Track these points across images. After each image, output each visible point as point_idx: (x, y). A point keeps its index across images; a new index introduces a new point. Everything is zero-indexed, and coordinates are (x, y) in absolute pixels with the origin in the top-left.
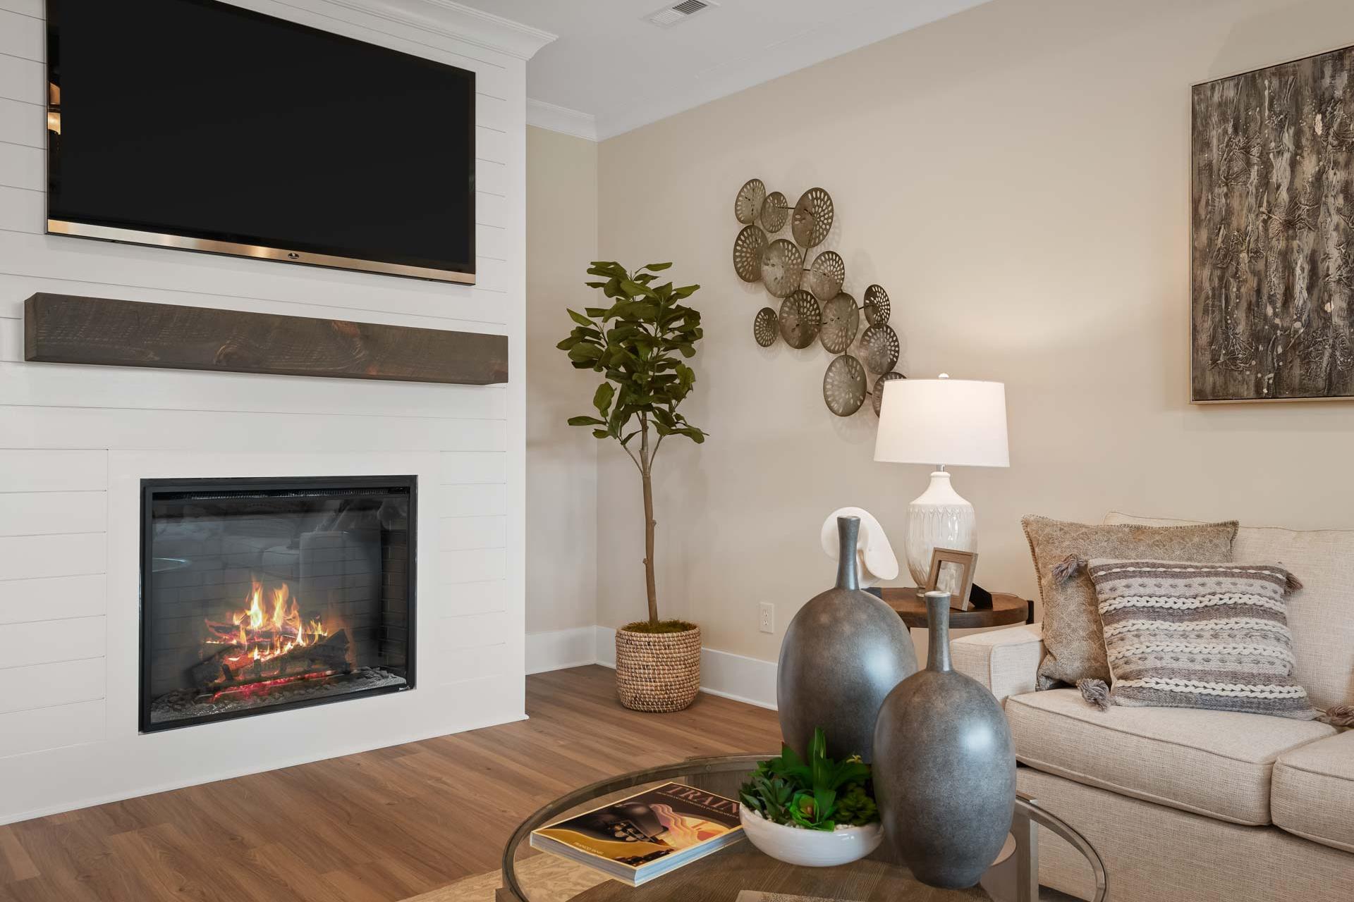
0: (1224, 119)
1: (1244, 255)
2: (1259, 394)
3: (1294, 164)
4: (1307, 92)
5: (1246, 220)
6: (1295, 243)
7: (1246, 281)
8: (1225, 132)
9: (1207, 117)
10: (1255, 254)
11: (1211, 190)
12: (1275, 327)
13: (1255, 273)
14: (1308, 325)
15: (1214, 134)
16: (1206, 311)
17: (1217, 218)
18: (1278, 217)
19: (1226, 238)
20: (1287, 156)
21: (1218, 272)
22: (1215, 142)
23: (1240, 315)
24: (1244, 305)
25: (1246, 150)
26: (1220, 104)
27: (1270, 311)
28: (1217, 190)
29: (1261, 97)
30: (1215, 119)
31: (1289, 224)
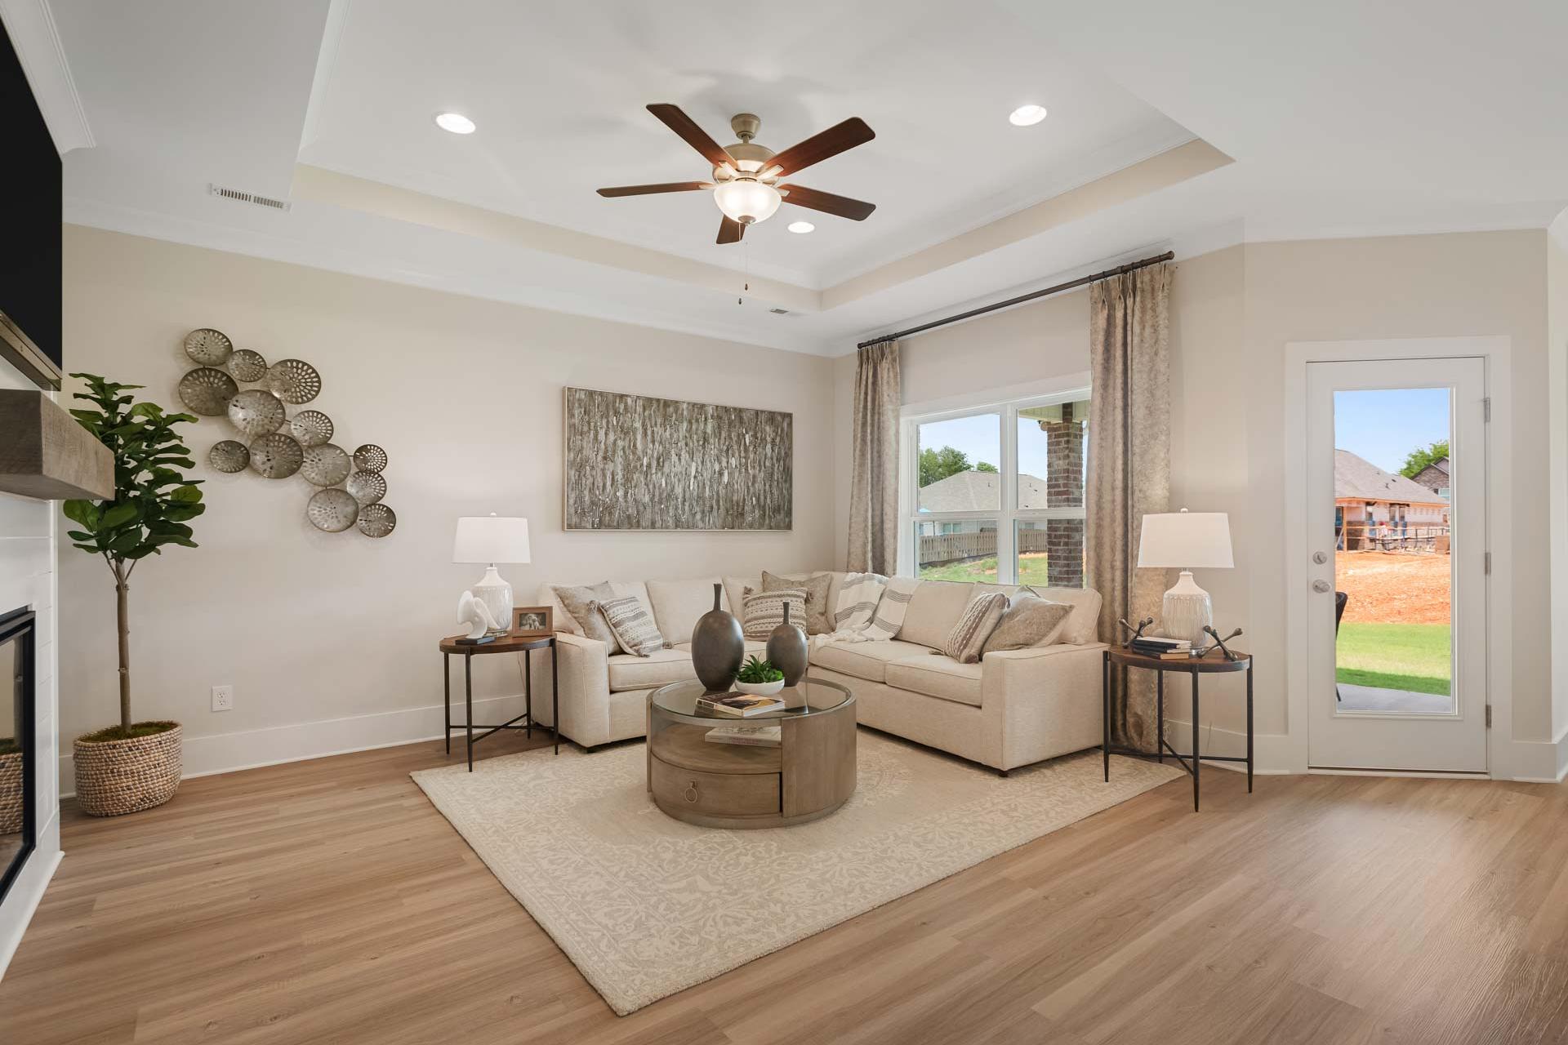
0: (580, 407)
1: (588, 467)
2: (593, 527)
3: (606, 434)
4: (611, 406)
5: (588, 452)
6: (607, 466)
7: (588, 479)
8: (581, 412)
9: (574, 404)
10: (593, 468)
11: (575, 436)
12: (600, 499)
13: (592, 476)
14: (611, 500)
15: (576, 412)
16: (572, 490)
17: (577, 449)
18: (601, 454)
19: (581, 459)
20: (604, 430)
21: (578, 473)
22: (576, 416)
23: (586, 492)
24: (588, 490)
25: (589, 423)
26: (579, 400)
27: (597, 493)
28: (577, 437)
29: (594, 402)
30: (577, 405)
31: (605, 458)
